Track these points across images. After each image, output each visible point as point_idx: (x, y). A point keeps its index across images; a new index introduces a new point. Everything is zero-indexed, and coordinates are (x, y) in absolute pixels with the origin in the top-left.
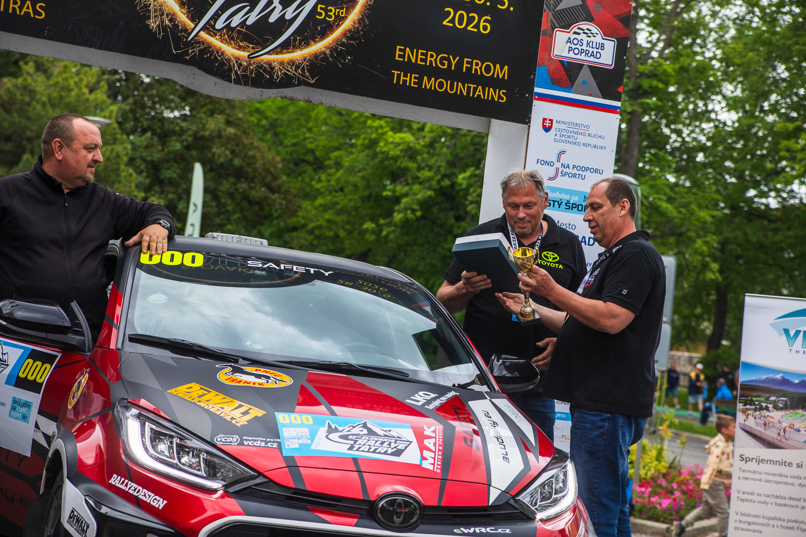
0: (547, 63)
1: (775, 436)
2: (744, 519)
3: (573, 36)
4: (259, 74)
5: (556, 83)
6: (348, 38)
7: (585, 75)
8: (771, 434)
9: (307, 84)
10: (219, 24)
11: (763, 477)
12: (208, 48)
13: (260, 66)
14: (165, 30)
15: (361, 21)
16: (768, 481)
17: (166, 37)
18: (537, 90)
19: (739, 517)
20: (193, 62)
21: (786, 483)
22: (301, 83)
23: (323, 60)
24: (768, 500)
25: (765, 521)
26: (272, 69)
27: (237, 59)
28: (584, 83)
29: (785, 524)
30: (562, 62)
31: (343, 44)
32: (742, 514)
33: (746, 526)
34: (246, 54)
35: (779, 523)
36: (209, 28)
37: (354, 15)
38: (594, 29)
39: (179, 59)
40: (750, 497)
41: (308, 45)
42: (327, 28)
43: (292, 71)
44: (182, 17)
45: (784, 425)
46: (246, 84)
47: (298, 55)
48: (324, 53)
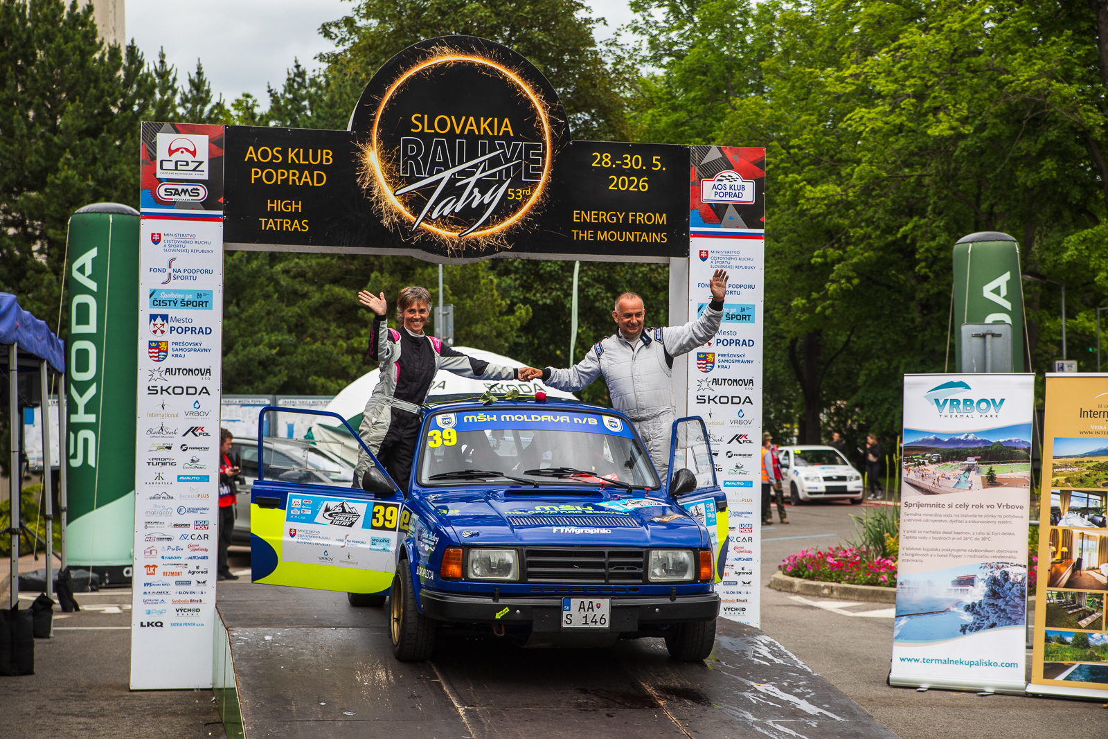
0: (698, 207)
1: (931, 484)
2: (909, 552)
3: (717, 183)
4: (468, 248)
5: (707, 221)
6: (535, 211)
7: (731, 212)
8: (927, 483)
9: (506, 250)
10: (435, 215)
11: (923, 518)
12: (428, 234)
13: (468, 242)
14: (394, 224)
15: (543, 196)
16: (926, 521)
17: (396, 230)
18: (692, 229)
19: (905, 551)
20: (418, 246)
21: (940, 521)
22: (501, 250)
23: (516, 230)
24: (927, 535)
25: (925, 552)
26: (478, 242)
27: (451, 239)
28: (731, 218)
29: (940, 553)
30: (710, 204)
31: (531, 216)
32: (908, 549)
33: (910, 558)
34: (457, 234)
35: (936, 553)
36: (427, 219)
37: (538, 192)
38: (734, 175)
39: (407, 245)
40: (913, 535)
41: (503, 220)
42: (517, 206)
43: (493, 242)
44: (407, 214)
45: (938, 475)
46: (459, 256)
47: (497, 229)
48: (517, 225)
